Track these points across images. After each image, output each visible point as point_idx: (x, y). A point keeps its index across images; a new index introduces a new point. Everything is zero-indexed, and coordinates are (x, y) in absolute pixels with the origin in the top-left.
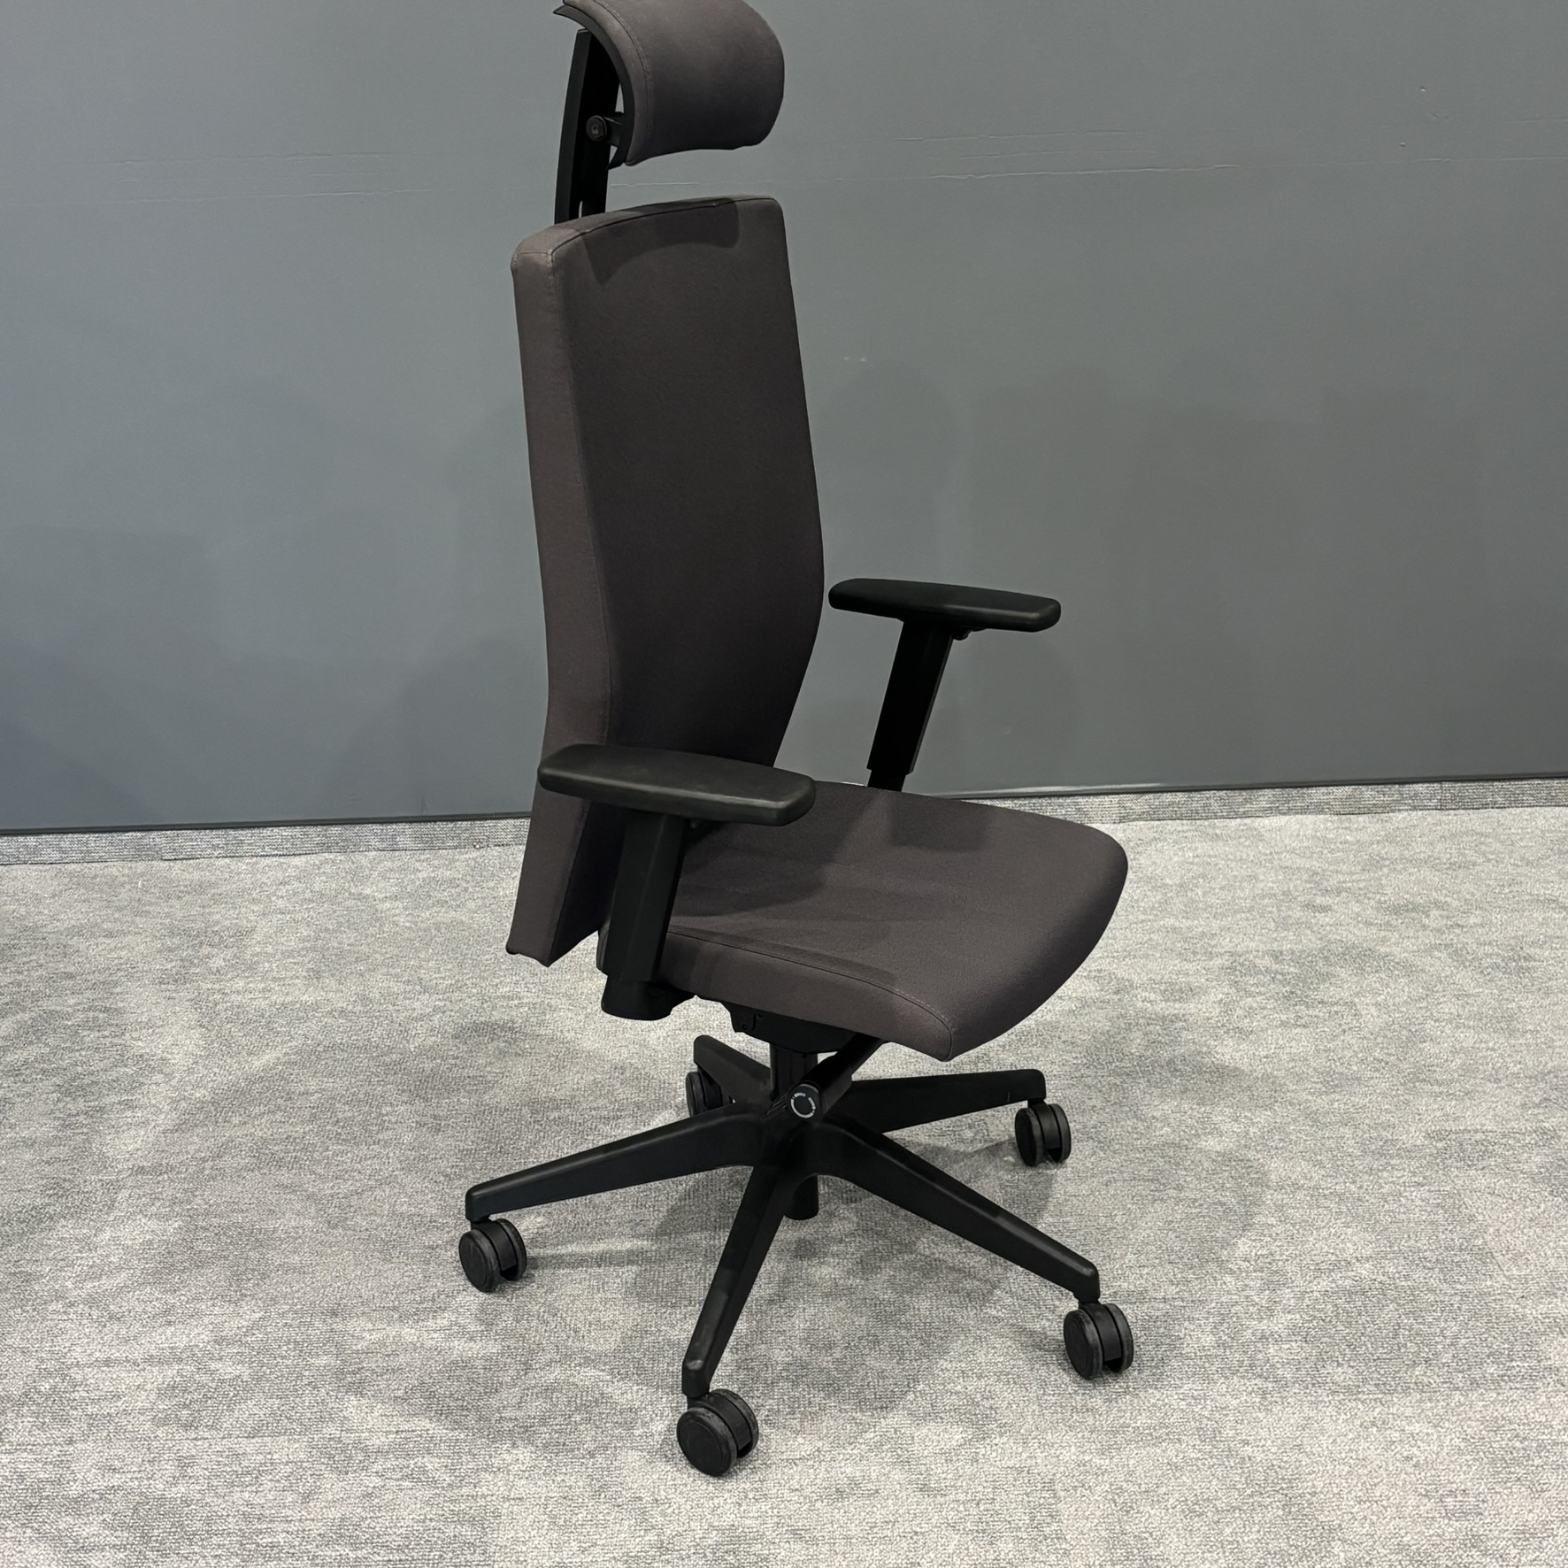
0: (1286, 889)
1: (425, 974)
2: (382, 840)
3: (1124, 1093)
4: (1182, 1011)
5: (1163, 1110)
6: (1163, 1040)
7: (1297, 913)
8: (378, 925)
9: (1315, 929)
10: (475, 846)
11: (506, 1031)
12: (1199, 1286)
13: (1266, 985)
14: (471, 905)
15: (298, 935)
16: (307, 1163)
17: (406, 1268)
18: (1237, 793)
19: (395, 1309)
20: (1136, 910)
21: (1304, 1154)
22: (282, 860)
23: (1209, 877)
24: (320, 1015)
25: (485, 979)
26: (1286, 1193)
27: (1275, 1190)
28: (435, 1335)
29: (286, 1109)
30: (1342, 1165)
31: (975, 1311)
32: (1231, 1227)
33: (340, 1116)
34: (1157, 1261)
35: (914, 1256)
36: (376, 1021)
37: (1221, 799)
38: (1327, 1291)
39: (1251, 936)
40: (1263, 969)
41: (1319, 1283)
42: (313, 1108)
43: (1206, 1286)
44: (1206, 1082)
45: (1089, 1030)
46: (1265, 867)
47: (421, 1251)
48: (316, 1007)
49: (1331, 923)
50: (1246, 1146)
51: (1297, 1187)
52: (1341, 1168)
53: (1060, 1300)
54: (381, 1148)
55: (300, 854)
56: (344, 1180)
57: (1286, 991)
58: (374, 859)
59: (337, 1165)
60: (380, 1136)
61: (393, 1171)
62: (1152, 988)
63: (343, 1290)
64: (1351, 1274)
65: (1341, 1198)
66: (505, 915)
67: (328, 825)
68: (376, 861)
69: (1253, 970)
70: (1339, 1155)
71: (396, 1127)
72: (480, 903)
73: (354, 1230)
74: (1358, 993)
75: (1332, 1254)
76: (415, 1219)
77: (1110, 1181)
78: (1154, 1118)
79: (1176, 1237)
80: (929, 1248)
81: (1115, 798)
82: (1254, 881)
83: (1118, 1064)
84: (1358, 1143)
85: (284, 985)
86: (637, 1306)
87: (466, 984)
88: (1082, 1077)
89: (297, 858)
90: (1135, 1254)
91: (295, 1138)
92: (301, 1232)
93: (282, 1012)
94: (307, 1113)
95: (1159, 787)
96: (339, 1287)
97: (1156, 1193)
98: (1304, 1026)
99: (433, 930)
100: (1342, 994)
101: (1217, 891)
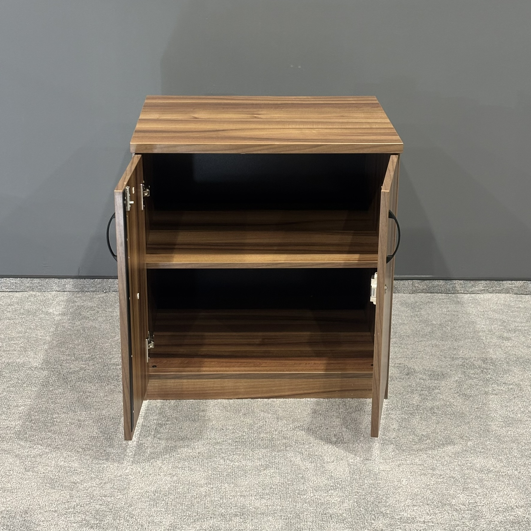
0: (490, 329)
1: (76, 351)
2: (59, 286)
3: (409, 423)
4: (438, 385)
5: (427, 431)
6: (429, 398)
7: (495, 340)
8: (55, 327)
9: (503, 348)
10: (103, 291)
11: (114, 381)
12: (441, 516)
13: (479, 374)
14: (100, 319)
15: (16, 330)
16: (16, 439)
17: (62, 492)
18: (469, 282)
19: (56, 511)
20: (418, 335)
21: (493, 455)
22: (10, 294)
23: (454, 321)
24: (26, 369)
25: (105, 355)
26: (484, 474)
27: (479, 472)
28: (74, 525)
29: (7, 413)
30: (511, 461)
31: (334, 524)
32: (457, 489)
33: (33, 418)
34: (421, 504)
35: (306, 496)
36: (52, 373)
37: (461, 285)
38: (502, 521)
39: (473, 350)
40: (477, 366)
41: (498, 517)
42: (20, 413)
43: (444, 516)
44: (448, 419)
45: (393, 392)
46: (480, 317)
47: (69, 484)
48: (23, 365)
49: (511, 346)
50: (466, 450)
51: (489, 471)
52: (510, 463)
53: (374, 520)
54: (52, 434)
55: (19, 291)
56: (34, 449)
57: (488, 377)
58: (55, 295)
59: (31, 441)
60: (52, 428)
61: (57, 445)
62: (425, 373)
63: (31, 501)
64: (513, 513)
65: (510, 477)
66: (116, 325)
67: (33, 278)
68: (55, 297)
69: (473, 366)
70: (510, 456)
71: (60, 424)
72: (105, 319)
73: (38, 473)
74: (522, 380)
75: (505, 503)
76: (67, 469)
77: (400, 464)
78: (423, 435)
79: (431, 492)
80: (313, 492)
81: (410, 282)
82: (475, 324)
83: (406, 408)
84: (519, 451)
85: (9, 354)
86: (172, 514)
87: (96, 357)
88: (389, 414)
89: (18, 293)
90: (411, 500)
91: (11, 427)
92: (12, 472)
93: (7, 367)
94: (17, 416)
95: (430, 277)
96: (29, 500)
97: (422, 471)
98: (496, 395)
99: (81, 330)
100: (515, 380)
101: (457, 328)
